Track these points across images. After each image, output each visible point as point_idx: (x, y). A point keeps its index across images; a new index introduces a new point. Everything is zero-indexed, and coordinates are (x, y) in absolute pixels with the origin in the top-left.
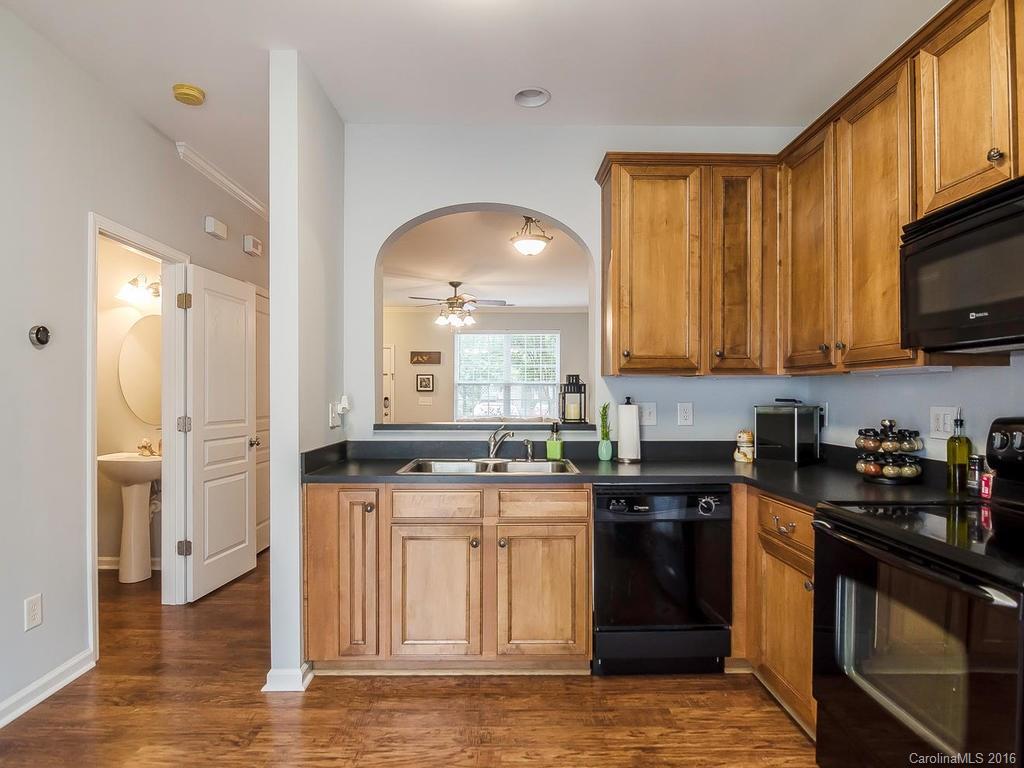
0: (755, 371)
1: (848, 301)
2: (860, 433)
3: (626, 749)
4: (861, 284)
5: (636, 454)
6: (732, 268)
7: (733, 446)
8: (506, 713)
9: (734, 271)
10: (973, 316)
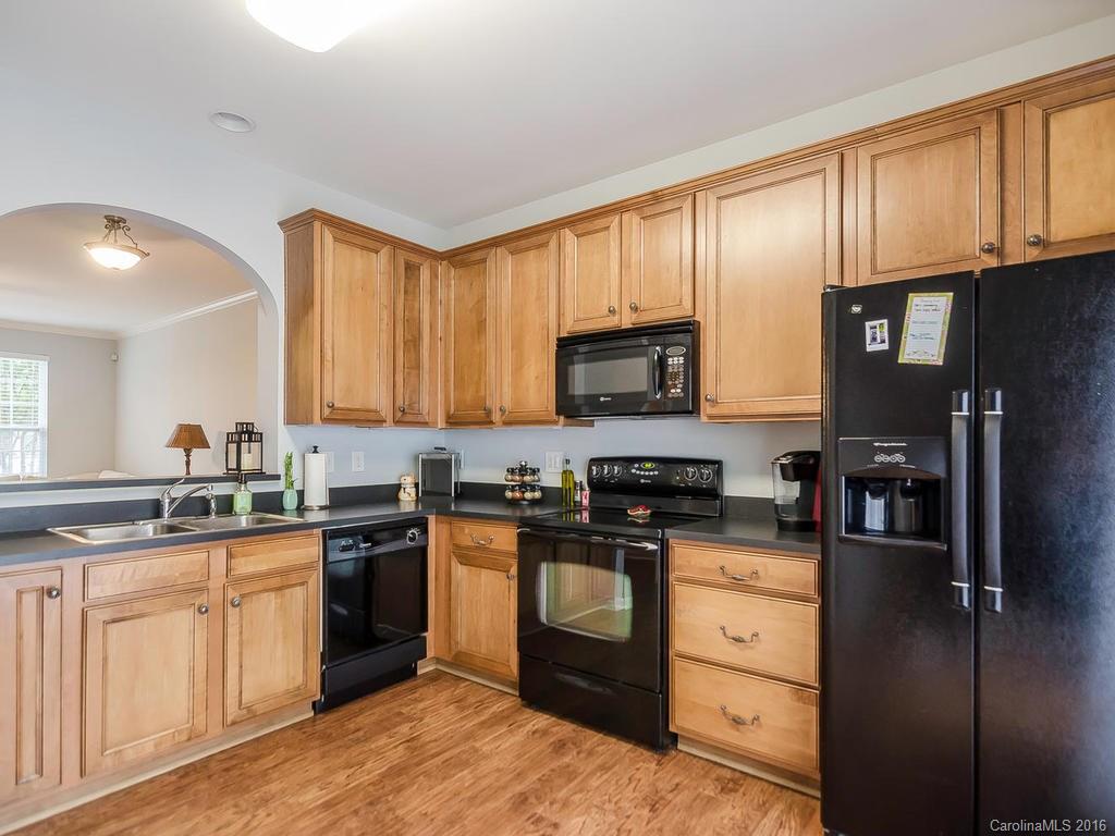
0: (425, 424)
1: (507, 379)
2: (508, 471)
3: (395, 747)
4: (518, 369)
5: (324, 501)
6: (410, 338)
7: (398, 487)
8: (265, 773)
9: (411, 341)
10: (602, 399)
